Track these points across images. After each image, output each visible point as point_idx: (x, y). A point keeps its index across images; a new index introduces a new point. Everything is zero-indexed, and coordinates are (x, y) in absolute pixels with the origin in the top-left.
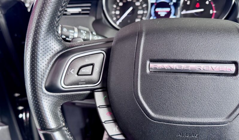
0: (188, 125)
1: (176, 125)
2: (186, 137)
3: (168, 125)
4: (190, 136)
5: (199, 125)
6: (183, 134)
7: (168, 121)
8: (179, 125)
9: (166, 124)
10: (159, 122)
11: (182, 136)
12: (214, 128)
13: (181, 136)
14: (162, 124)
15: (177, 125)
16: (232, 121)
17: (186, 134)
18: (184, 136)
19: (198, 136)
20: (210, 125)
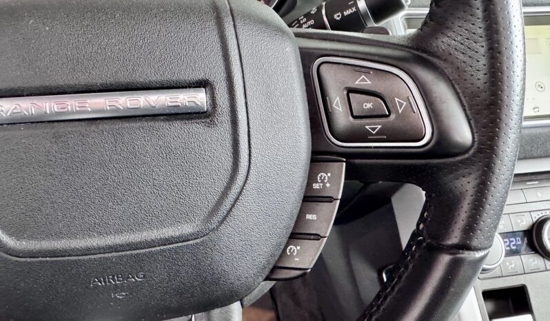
0: (110, 255)
1: (79, 260)
2: (116, 285)
3: (57, 261)
4: (123, 280)
5: (137, 249)
6: (104, 279)
7: (54, 253)
8: (85, 257)
9: (52, 262)
10: (32, 259)
11: (105, 282)
12: (176, 251)
13: (101, 283)
14: (41, 262)
15: (81, 258)
16: (218, 227)
17: (113, 276)
18: (109, 282)
19: (144, 277)
20: (165, 245)
